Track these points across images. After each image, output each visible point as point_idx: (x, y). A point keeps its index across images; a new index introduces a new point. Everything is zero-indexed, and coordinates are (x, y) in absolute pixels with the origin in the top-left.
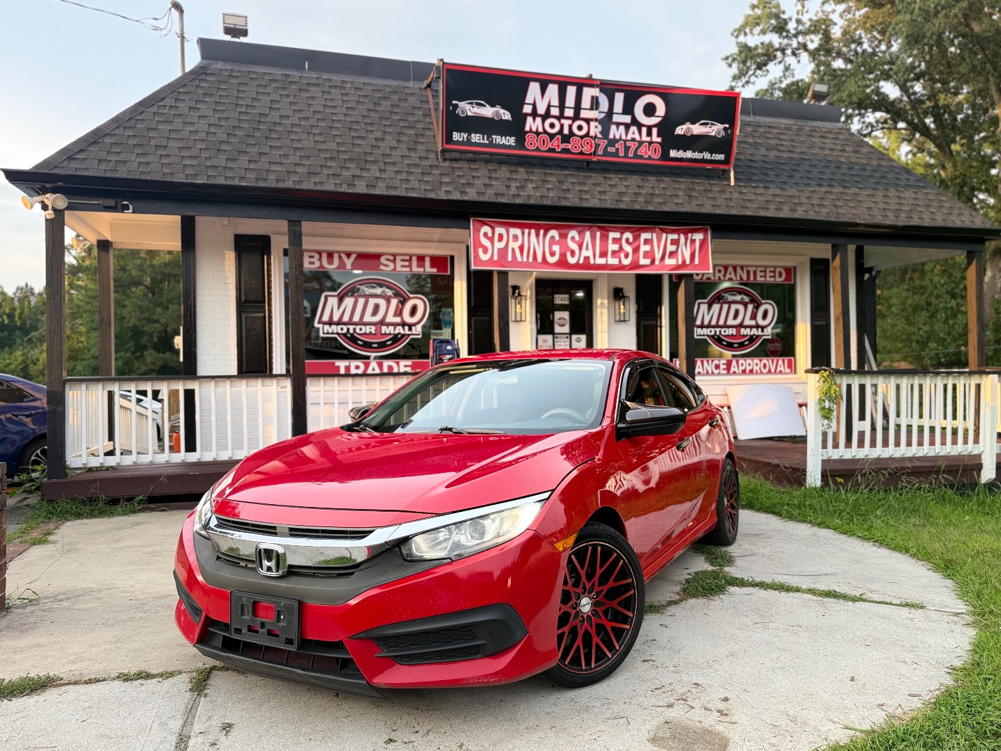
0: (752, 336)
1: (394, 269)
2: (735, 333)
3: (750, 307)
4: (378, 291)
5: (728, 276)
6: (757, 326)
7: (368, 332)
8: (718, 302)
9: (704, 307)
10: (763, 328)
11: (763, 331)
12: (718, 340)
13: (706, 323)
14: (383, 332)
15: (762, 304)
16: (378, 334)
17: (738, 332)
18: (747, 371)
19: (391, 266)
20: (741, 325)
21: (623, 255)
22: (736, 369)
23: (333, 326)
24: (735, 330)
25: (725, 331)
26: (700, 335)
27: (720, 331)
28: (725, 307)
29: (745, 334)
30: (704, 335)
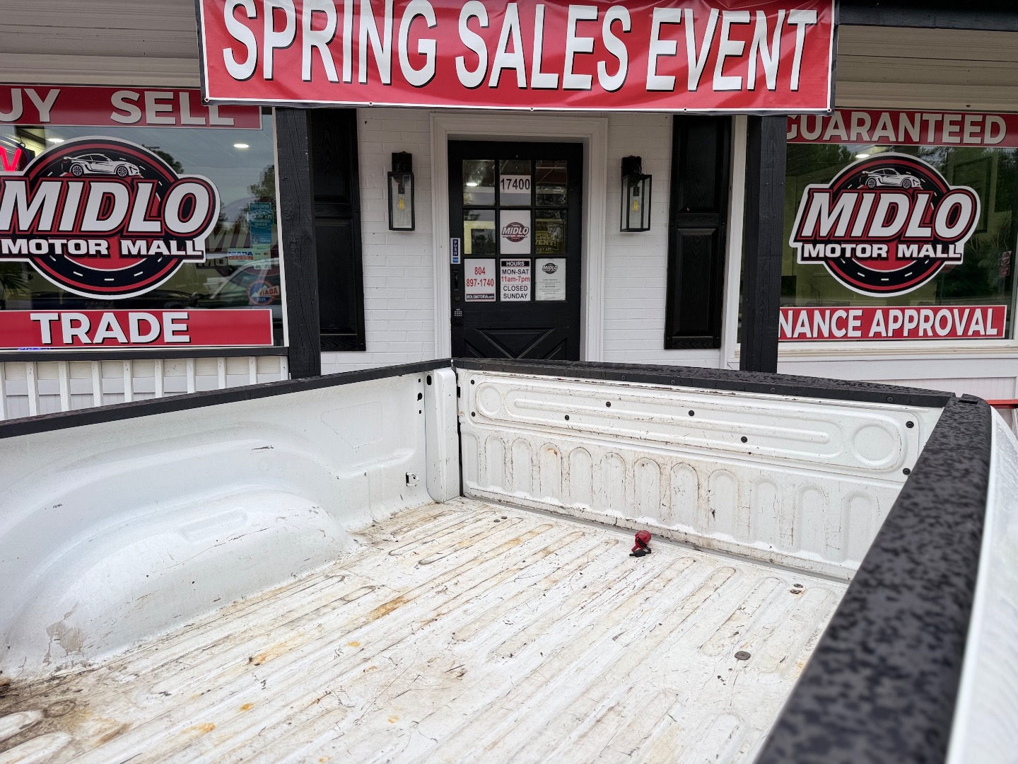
0: (920, 260)
1: (142, 121)
2: (884, 255)
3: (923, 199)
4: (110, 167)
5: (879, 133)
6: (935, 240)
7: (92, 252)
8: (853, 190)
9: (822, 200)
10: (946, 243)
11: (945, 250)
12: (847, 267)
13: (824, 232)
14: (125, 252)
15: (950, 192)
16: (115, 255)
17: (893, 251)
18: (906, 333)
19: (136, 114)
20: (900, 238)
21: (601, 65)
22: (882, 329)
23: (19, 241)
24: (885, 247)
25: (864, 250)
26: (810, 258)
27: (853, 250)
28: (869, 198)
29: (908, 255)
30: (817, 258)
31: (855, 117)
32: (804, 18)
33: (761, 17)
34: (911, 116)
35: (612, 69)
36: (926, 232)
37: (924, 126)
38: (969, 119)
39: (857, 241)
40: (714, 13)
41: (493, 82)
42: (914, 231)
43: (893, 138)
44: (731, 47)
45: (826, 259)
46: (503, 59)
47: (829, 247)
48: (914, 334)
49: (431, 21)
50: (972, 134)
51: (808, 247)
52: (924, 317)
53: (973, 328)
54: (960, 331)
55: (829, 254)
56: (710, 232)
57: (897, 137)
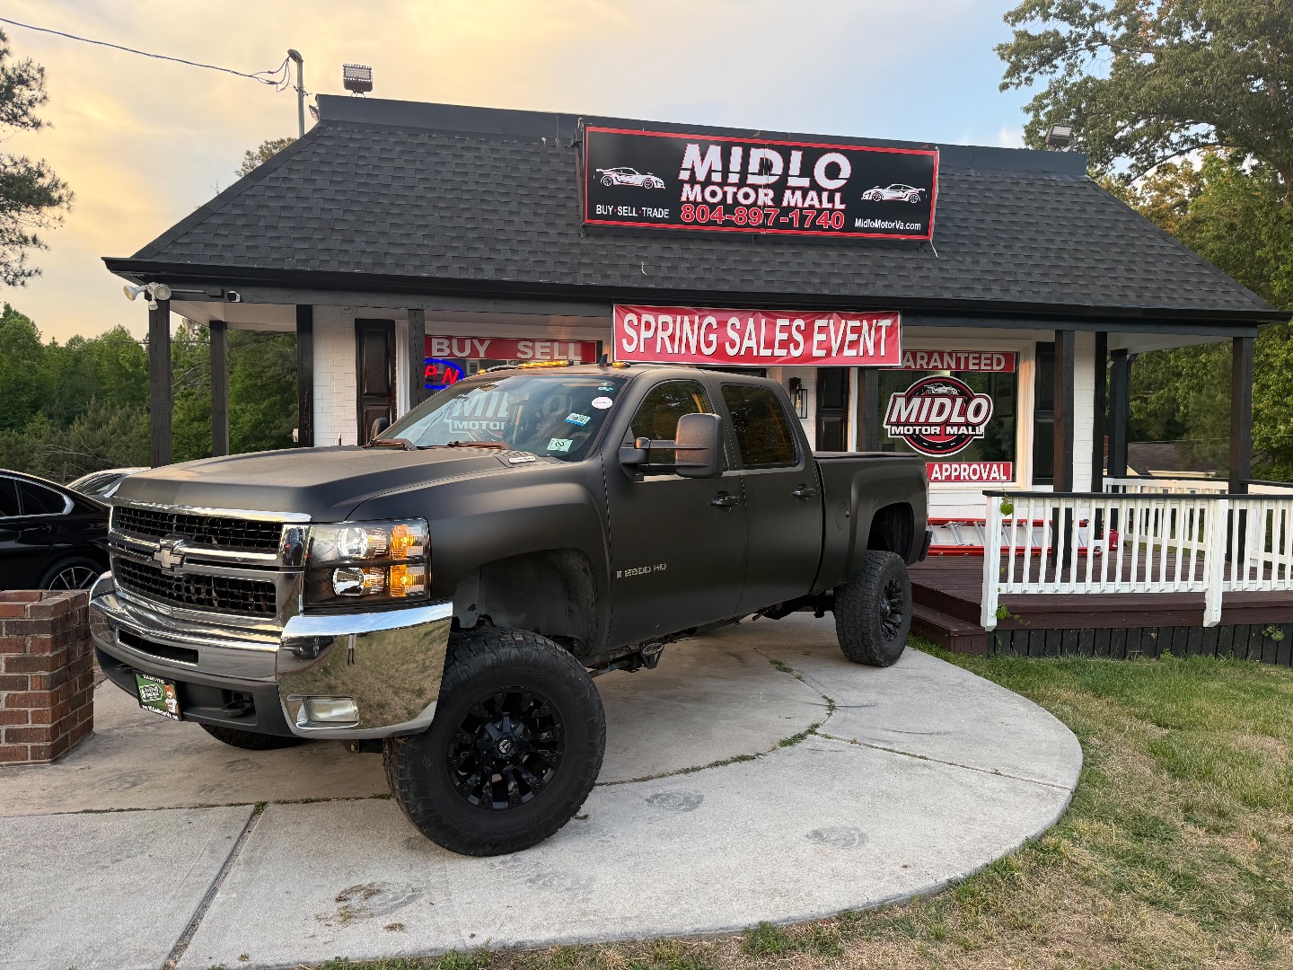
0: (959, 436)
1: (533, 357)
2: (938, 433)
3: (959, 401)
6: (967, 424)
8: (919, 396)
9: (901, 402)
10: (974, 426)
11: (974, 430)
12: (917, 439)
13: (903, 419)
15: (974, 397)
17: (943, 431)
18: (953, 478)
19: (530, 353)
20: (947, 423)
21: (792, 346)
22: (938, 475)
23: (464, 423)
24: (938, 428)
25: (926, 430)
26: (895, 434)
27: (920, 430)
28: (928, 400)
29: (952, 433)
30: (900, 434)
31: (919, 355)
32: (885, 323)
33: (865, 323)
34: (950, 354)
35: (797, 346)
36: (962, 420)
37: (958, 360)
38: (983, 356)
39: (922, 425)
40: (843, 322)
41: (742, 353)
42: (955, 419)
43: (940, 367)
44: (851, 337)
45: (904, 435)
46: (747, 343)
47: (906, 428)
48: (958, 479)
49: (715, 326)
50: (985, 365)
51: (894, 428)
52: (964, 469)
53: (993, 475)
54: (985, 477)
55: (906, 432)
56: (839, 419)
57: (942, 364)
